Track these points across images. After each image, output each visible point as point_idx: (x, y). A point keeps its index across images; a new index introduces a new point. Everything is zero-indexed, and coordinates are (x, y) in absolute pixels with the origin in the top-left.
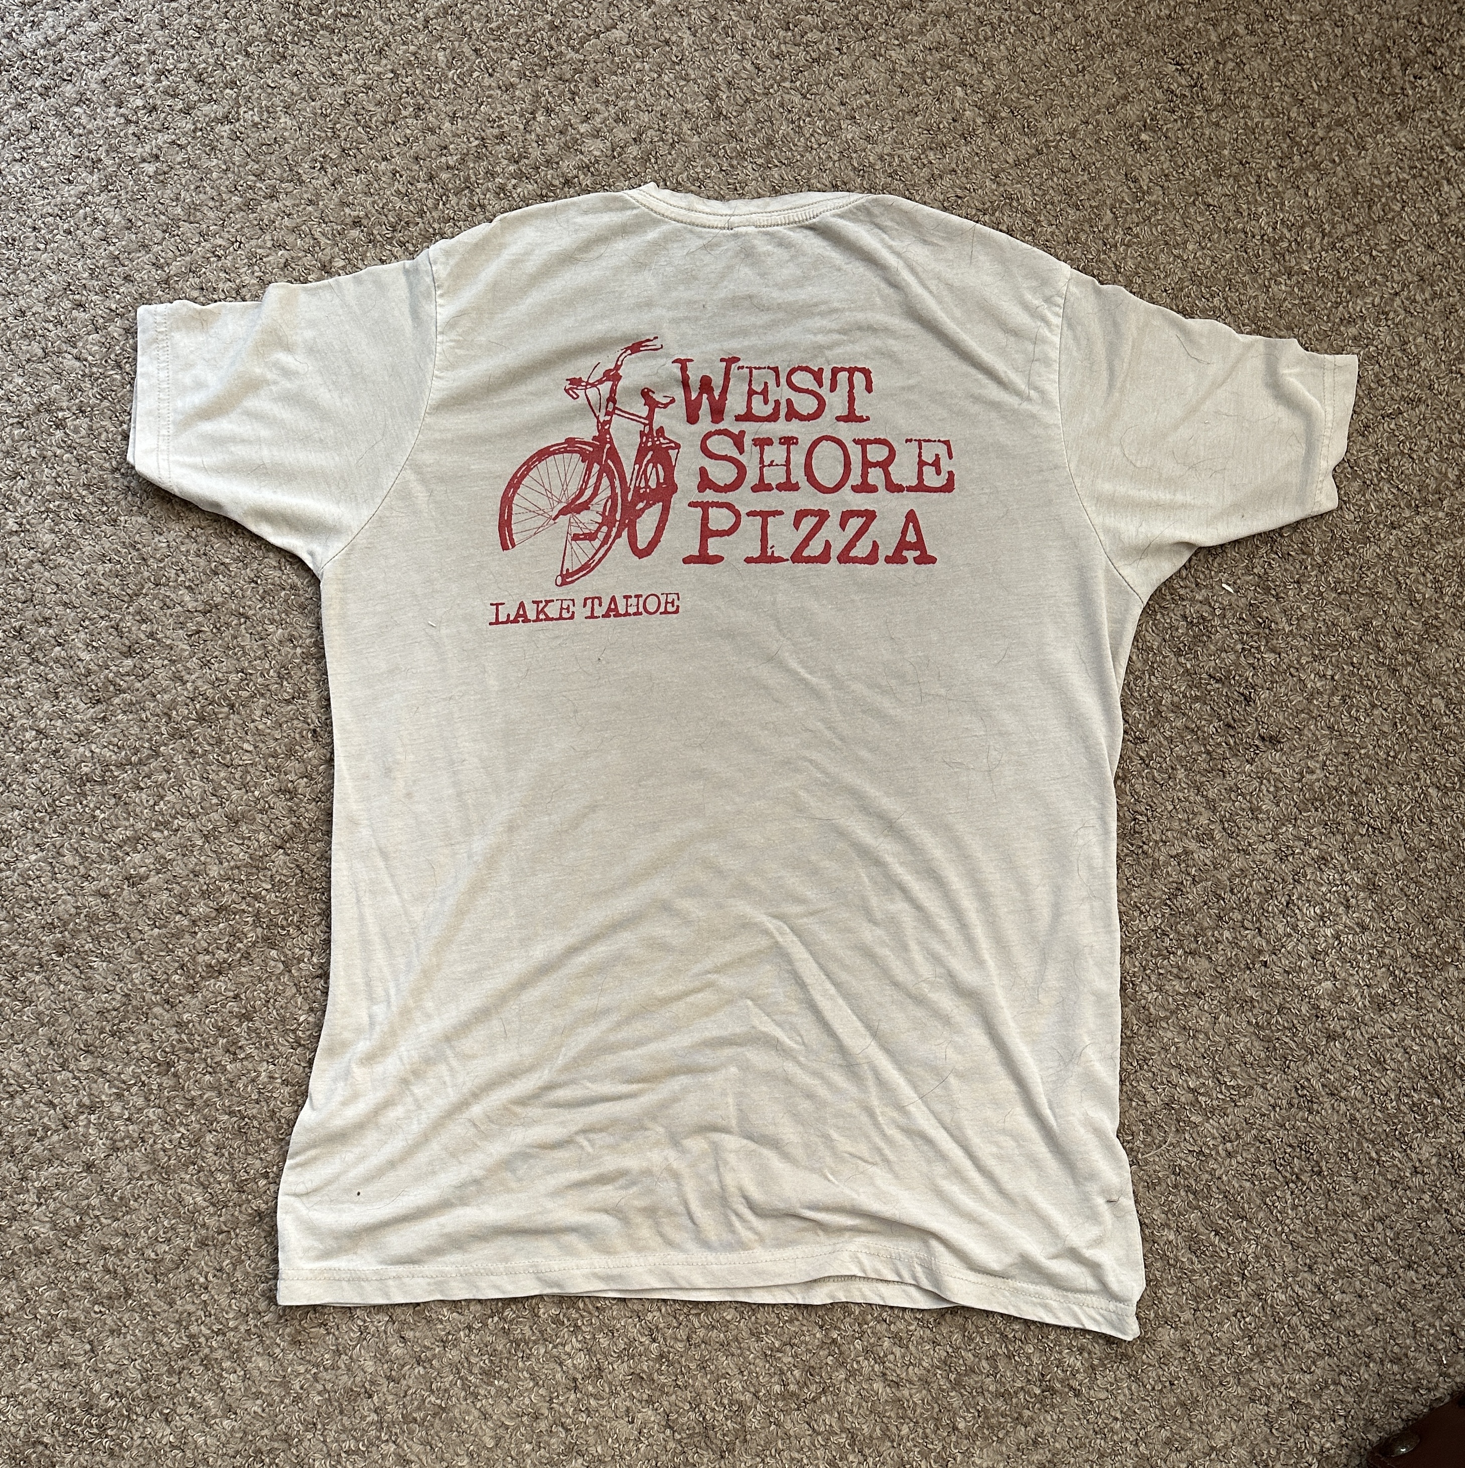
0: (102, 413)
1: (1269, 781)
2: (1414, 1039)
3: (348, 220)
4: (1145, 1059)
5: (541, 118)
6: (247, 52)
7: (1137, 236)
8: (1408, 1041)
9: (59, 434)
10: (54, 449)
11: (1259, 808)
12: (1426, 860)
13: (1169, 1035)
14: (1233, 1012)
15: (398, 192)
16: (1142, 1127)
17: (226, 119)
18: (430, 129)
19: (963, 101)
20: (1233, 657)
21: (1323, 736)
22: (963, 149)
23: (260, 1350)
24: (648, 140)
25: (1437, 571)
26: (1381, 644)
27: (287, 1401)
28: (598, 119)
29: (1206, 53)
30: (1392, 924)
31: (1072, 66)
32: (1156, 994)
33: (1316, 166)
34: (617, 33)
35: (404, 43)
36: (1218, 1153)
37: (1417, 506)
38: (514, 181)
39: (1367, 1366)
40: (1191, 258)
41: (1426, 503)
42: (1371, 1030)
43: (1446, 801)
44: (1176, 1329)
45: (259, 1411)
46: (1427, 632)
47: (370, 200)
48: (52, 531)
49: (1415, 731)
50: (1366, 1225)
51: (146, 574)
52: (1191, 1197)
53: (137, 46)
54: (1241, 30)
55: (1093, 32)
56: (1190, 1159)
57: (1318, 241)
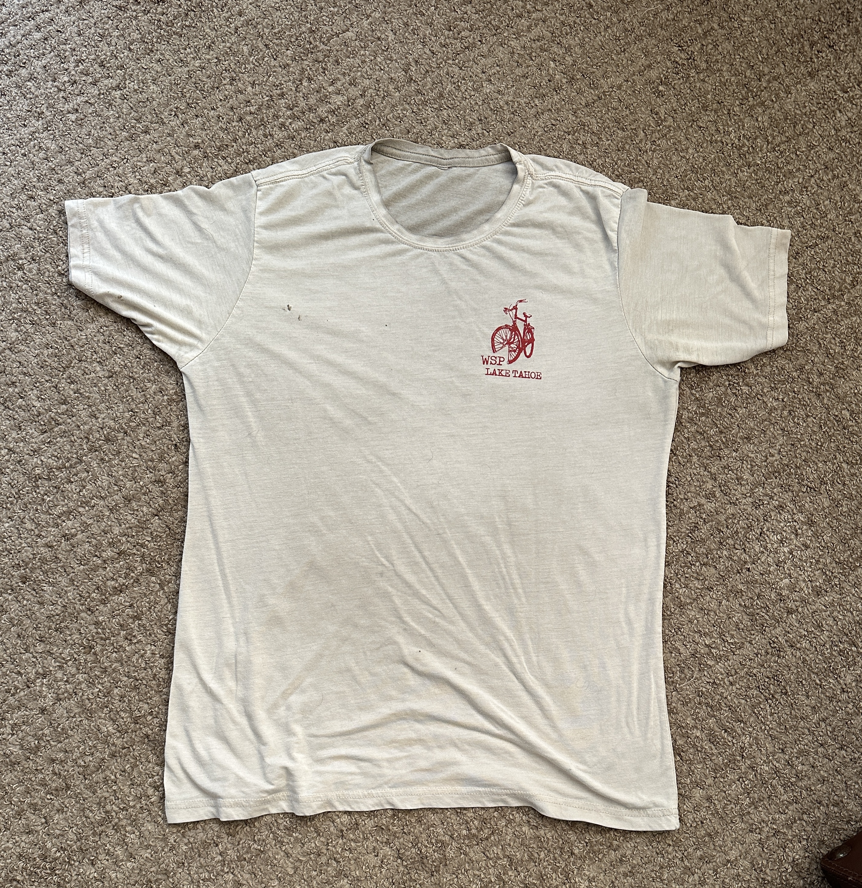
0: (46, 260)
1: (747, 461)
2: (839, 612)
3: (191, 145)
4: (679, 628)
5: (305, 84)
6: (130, 48)
7: (659, 145)
8: (835, 614)
9: (20, 273)
10: (17, 282)
11: (742, 478)
12: (842, 506)
13: (693, 613)
14: (731, 599)
15: (221, 128)
16: (678, 669)
17: (118, 88)
18: (240, 91)
19: (554, 70)
20: (723, 389)
21: (778, 434)
22: (555, 97)
23: (149, 819)
24: (369, 95)
25: (842, 336)
26: (811, 380)
27: (166, 850)
28: (339, 83)
29: (696, 40)
30: (823, 544)
31: (618, 48)
32: (684, 589)
33: (763, 103)
34: (349, 34)
35: (223, 42)
36: (724, 683)
37: (829, 299)
38: (290, 120)
39: (819, 808)
40: (691, 157)
41: (834, 297)
42: (813, 607)
43: (852, 471)
44: (703, 789)
45: (149, 856)
46: (837, 372)
47: (204, 133)
48: (16, 331)
49: (833, 430)
50: (815, 723)
51: (73, 355)
52: (709, 709)
53: (64, 46)
54: (716, 26)
55: (629, 29)
56: (708, 687)
57: (765, 146)
